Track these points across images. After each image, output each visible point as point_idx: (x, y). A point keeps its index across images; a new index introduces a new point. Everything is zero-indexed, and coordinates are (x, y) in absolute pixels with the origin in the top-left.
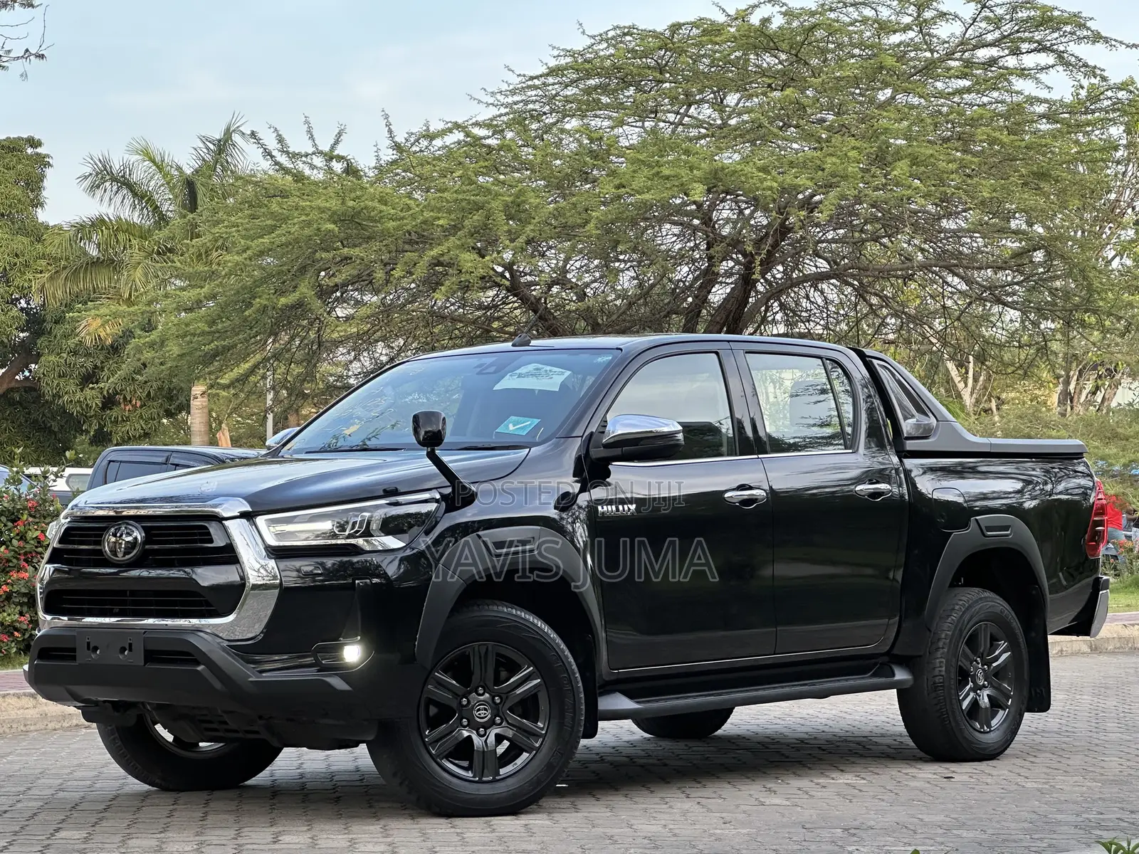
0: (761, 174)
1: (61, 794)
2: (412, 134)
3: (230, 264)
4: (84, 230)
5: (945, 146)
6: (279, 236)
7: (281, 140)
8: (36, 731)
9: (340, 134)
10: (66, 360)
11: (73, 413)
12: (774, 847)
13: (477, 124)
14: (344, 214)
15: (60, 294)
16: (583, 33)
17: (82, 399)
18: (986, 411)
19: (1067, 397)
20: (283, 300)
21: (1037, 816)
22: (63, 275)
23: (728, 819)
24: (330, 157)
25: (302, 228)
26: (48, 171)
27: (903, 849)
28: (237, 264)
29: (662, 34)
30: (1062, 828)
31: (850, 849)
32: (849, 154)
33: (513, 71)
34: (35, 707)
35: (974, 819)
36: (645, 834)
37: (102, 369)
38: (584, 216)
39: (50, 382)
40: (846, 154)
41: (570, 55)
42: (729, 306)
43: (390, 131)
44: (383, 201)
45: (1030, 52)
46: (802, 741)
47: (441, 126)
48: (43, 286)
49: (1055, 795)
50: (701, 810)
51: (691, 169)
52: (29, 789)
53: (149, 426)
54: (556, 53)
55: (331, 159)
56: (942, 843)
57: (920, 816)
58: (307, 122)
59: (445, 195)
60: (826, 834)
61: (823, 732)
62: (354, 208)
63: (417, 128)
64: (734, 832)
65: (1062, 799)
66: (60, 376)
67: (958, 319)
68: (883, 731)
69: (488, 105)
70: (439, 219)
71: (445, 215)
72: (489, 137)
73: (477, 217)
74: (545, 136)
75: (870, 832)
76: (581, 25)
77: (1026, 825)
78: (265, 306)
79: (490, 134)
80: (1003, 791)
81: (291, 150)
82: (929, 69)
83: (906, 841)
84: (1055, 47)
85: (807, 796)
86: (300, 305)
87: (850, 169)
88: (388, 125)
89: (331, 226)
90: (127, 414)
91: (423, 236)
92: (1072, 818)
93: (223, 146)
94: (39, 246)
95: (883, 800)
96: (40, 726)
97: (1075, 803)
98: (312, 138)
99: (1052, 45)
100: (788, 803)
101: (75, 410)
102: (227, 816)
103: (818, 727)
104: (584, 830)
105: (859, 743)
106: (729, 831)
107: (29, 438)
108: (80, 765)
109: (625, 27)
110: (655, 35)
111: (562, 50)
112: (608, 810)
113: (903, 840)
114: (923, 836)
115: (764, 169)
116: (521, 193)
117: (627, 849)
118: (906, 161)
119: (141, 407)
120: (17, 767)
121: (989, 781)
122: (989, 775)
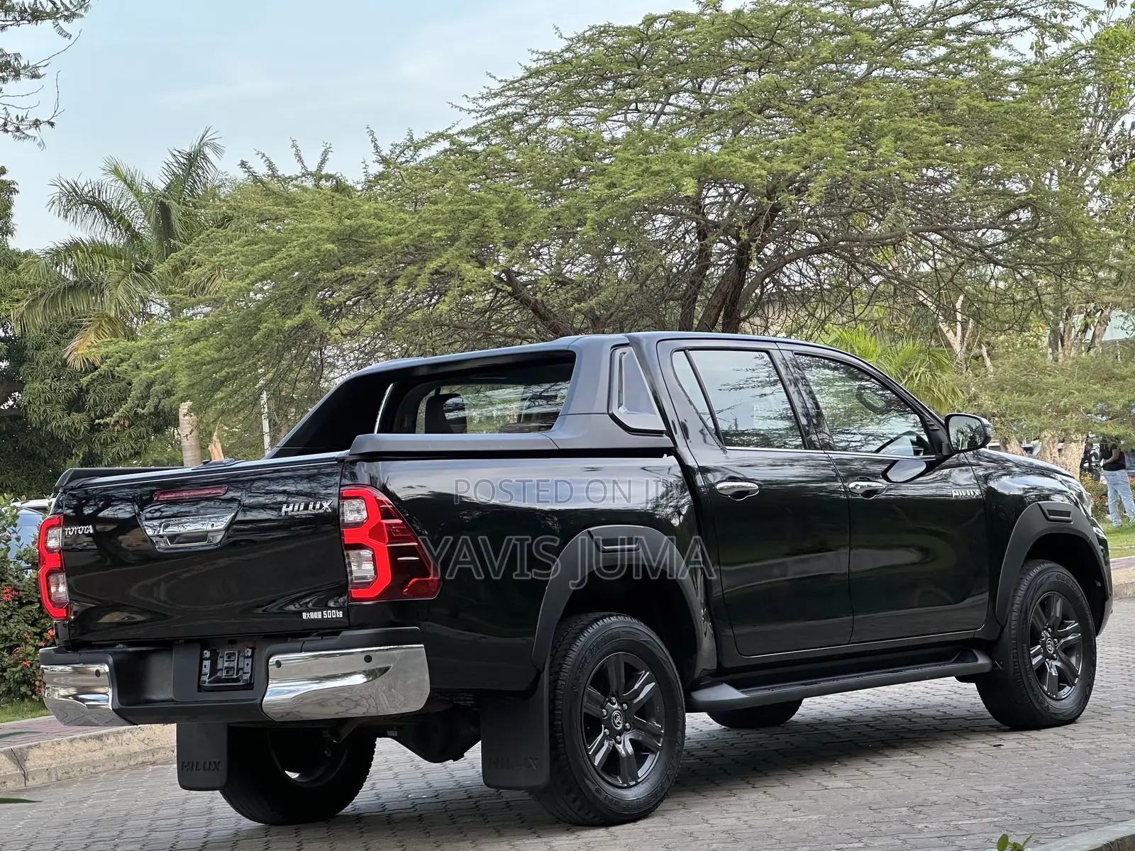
0: (749, 163)
1: (154, 835)
2: (397, 146)
3: (233, 291)
4: (58, 255)
5: (926, 118)
6: (280, 259)
7: (271, 166)
8: (105, 771)
9: (326, 153)
10: (50, 386)
11: (62, 439)
12: (847, 831)
13: (462, 133)
14: (342, 233)
15: (39, 320)
16: (561, 36)
17: (70, 424)
18: (976, 358)
19: (1058, 338)
20: (289, 323)
21: (1090, 778)
22: (42, 302)
23: (797, 807)
24: (318, 177)
25: (302, 250)
26: (15, 197)
27: (969, 822)
28: (241, 290)
29: (636, 28)
30: (1115, 788)
31: (920, 826)
32: (833, 135)
33: (494, 78)
34: (101, 749)
35: (1030, 786)
36: (723, 828)
37: (87, 392)
38: (578, 216)
39: (36, 409)
40: (830, 136)
41: (550, 58)
42: (724, 289)
43: (376, 147)
44: (378, 216)
45: (1002, 17)
46: (849, 720)
47: (424, 137)
48: (22, 316)
49: (1104, 755)
50: (771, 799)
51: (681, 163)
52: (122, 832)
53: (139, 445)
54: (535, 57)
55: (320, 179)
56: (1005, 813)
57: (977, 788)
58: (294, 146)
59: (439, 206)
60: (893, 813)
61: (867, 708)
62: (351, 227)
63: (401, 139)
64: (806, 819)
65: (1110, 758)
66: (46, 402)
67: (951, 280)
68: (924, 703)
69: (470, 111)
70: (436, 231)
71: (441, 227)
72: (475, 144)
73: (473, 227)
74: (529, 138)
75: (935, 808)
76: (557, 29)
77: (1080, 788)
78: (272, 330)
79: (476, 141)
80: (1051, 755)
81: (280, 173)
82: (903, 41)
83: (969, 813)
84: (1025, 11)
85: (867, 777)
86: (305, 325)
87: (836, 149)
88: (374, 141)
89: (330, 246)
90: (116, 435)
91: (421, 248)
92: (1123, 777)
93: (193, 160)
94: (13, 274)
95: (940, 774)
96: (109, 766)
97: (1124, 761)
98: (300, 160)
99: (1022, 9)
100: (850, 785)
101: (64, 436)
102: (321, 844)
103: (861, 704)
104: (663, 829)
105: (903, 717)
106: (799, 818)
107: (19, 467)
108: (160, 804)
109: (601, 27)
110: (629, 30)
111: (541, 53)
112: (681, 807)
113: (968, 813)
114: (984, 808)
115: (752, 158)
116: (515, 199)
117: (709, 845)
118: (891, 137)
119: (129, 426)
120: (100, 810)
121: (1037, 745)
122: (1036, 739)
